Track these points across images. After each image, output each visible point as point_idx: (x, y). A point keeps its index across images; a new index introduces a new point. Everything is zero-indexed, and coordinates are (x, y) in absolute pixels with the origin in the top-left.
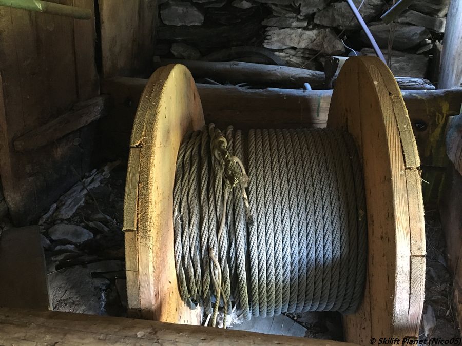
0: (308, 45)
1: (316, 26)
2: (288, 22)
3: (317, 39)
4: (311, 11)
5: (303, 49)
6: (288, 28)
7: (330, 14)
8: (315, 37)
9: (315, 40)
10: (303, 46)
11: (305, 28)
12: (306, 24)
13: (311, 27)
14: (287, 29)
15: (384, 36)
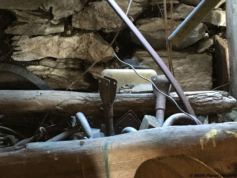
0: (70, 54)
1: (75, 31)
2: (39, 29)
3: (80, 47)
4: (66, 14)
5: (65, 59)
6: (41, 35)
7: (91, 15)
8: (77, 45)
9: (78, 48)
10: (65, 56)
11: (63, 35)
12: (62, 29)
13: (69, 32)
14: (40, 38)
15: (158, 36)
